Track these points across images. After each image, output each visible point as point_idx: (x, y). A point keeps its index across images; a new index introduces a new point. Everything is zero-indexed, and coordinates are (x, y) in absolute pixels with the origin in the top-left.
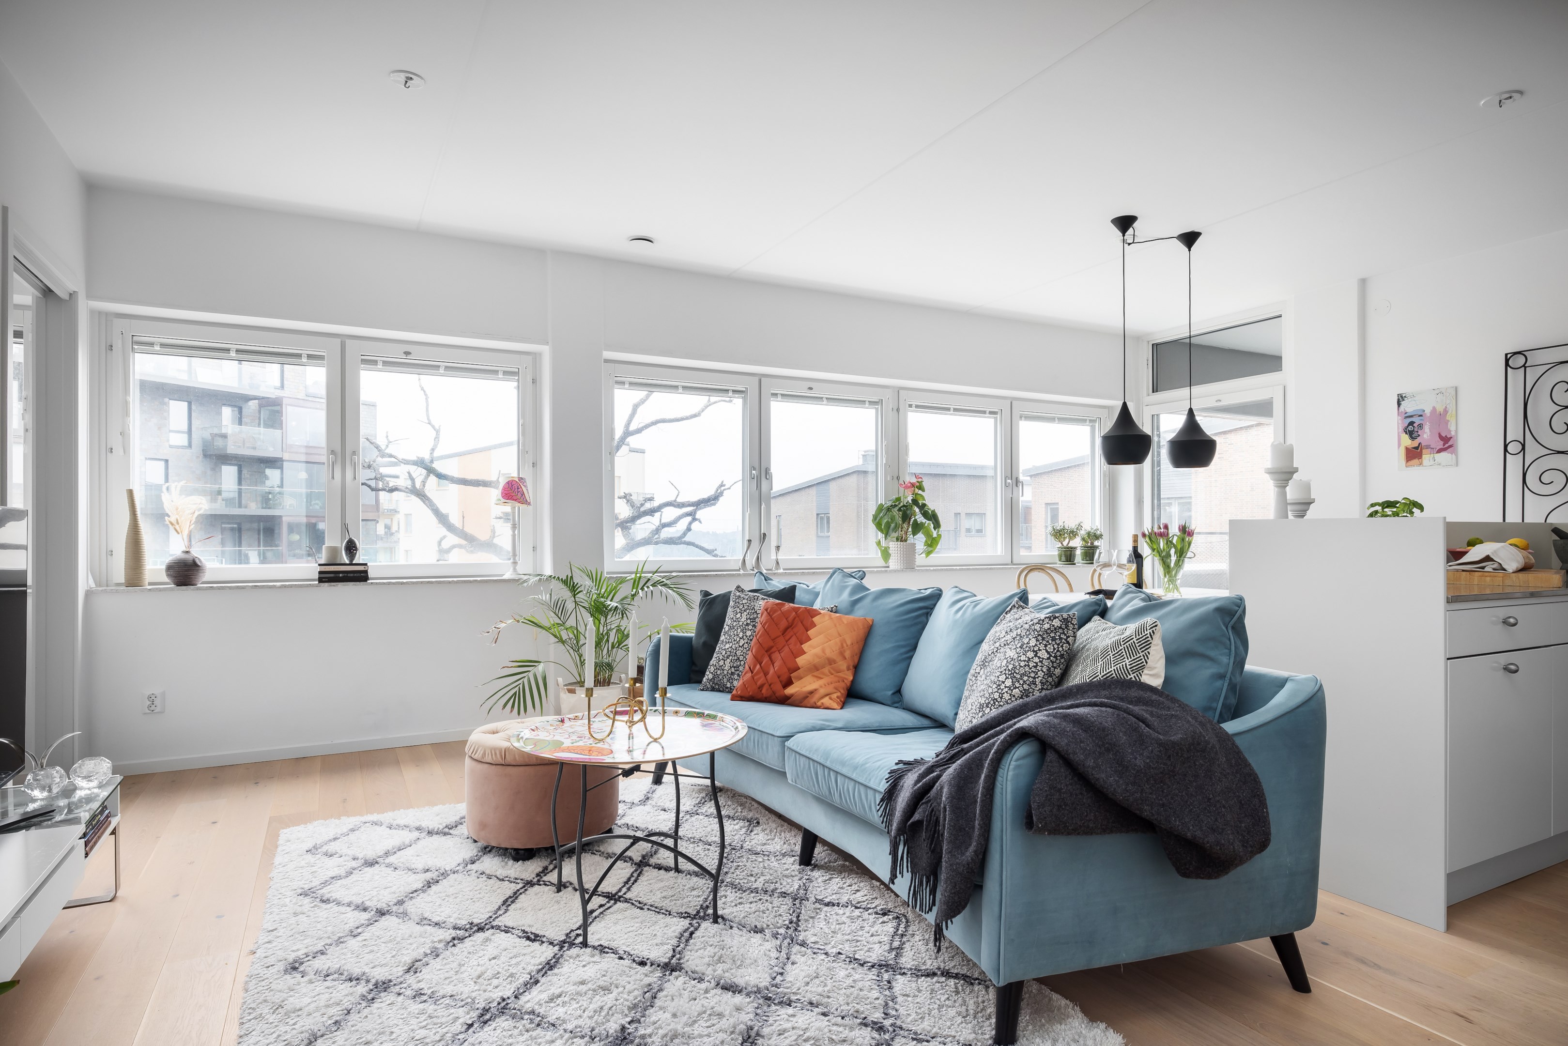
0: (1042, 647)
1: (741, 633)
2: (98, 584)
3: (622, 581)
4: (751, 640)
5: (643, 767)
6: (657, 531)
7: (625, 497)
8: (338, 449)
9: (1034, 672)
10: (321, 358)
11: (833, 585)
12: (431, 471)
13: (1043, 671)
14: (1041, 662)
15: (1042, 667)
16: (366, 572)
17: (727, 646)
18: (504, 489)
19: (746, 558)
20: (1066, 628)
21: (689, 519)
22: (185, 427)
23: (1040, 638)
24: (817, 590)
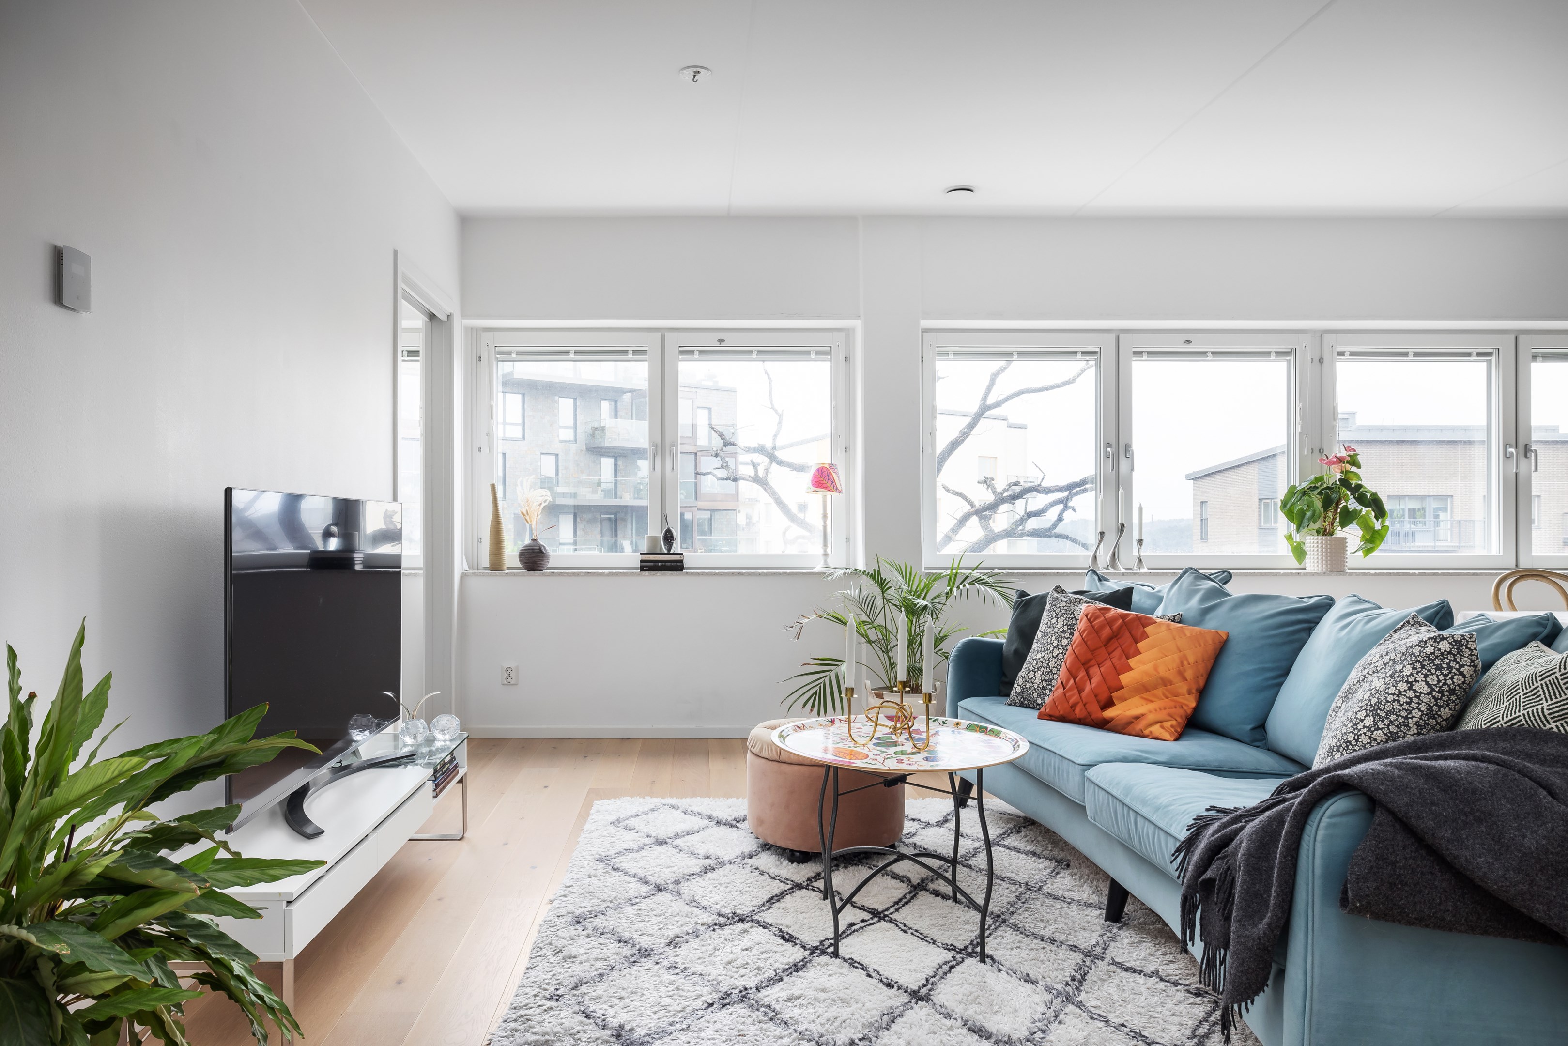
0: (1420, 677)
1: (1056, 642)
2: (471, 567)
3: (938, 577)
4: (1067, 650)
5: (908, 779)
6: (1022, 521)
7: (985, 482)
8: (658, 439)
9: (1406, 710)
10: (644, 353)
11: (1180, 587)
12: (772, 458)
13: (1420, 710)
14: (1418, 697)
15: (1419, 704)
16: (681, 561)
17: (1039, 655)
18: (815, 476)
19: (1098, 554)
20: (1458, 653)
21: (1061, 507)
22: (571, 423)
23: (1418, 665)
24: (1161, 594)
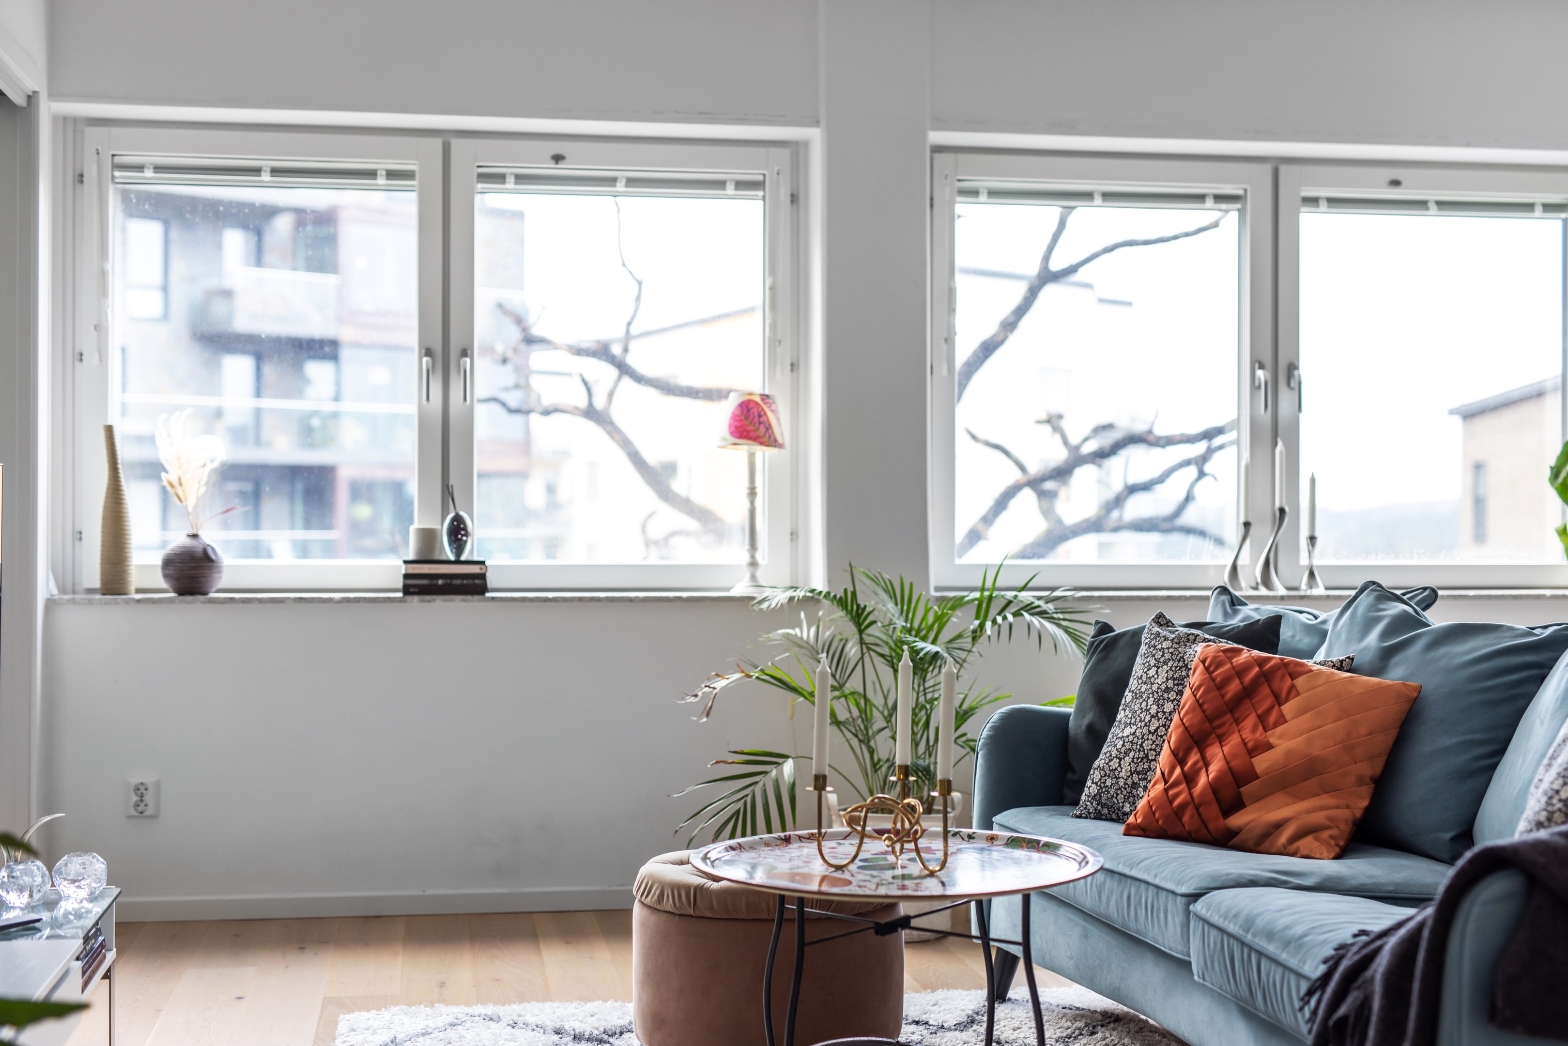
1: (1155, 707)
3: (958, 603)
4: (1171, 720)
6: (1118, 501)
7: (1048, 421)
8: (437, 346)
10: (408, 175)
12: (623, 369)
16: (482, 577)
17: (1127, 731)
18: (735, 417)
19: (1240, 562)
21: (1192, 472)
